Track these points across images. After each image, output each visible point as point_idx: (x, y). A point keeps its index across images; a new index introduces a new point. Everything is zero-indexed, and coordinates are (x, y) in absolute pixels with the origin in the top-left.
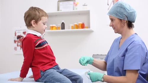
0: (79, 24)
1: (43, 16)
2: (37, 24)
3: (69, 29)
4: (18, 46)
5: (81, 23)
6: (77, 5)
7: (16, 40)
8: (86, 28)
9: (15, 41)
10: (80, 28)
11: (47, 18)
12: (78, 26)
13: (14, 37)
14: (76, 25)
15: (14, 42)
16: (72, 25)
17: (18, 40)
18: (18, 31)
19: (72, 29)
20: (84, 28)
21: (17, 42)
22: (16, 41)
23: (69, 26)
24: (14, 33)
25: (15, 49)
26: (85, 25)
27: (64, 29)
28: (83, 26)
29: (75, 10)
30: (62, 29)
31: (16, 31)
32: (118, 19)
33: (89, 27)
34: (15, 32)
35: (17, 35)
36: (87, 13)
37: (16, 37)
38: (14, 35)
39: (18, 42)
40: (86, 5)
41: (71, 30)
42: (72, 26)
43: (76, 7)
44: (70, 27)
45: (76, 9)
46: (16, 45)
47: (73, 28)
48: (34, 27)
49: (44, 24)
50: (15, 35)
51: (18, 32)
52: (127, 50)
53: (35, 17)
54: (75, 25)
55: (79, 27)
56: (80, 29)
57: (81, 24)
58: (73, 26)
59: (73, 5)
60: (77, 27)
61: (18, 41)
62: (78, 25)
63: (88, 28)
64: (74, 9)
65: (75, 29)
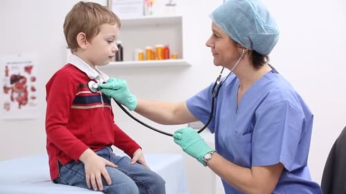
0: (157, 49)
1: (104, 22)
2: (91, 43)
3: (134, 59)
4: (12, 99)
5: (161, 46)
6: (151, 4)
7: (9, 85)
8: (173, 57)
9: (6, 89)
10: (160, 57)
11: (115, 26)
12: (154, 53)
13: (5, 80)
14: (151, 51)
15: (2, 90)
16: (141, 51)
17: (14, 85)
18: (14, 65)
19: (140, 60)
20: (168, 58)
21: (10, 91)
22: (9, 89)
23: (134, 54)
24: (4, 69)
25: (5, 108)
26: (172, 52)
27: (122, 60)
28: (166, 53)
29: (148, 16)
30: (117, 60)
31: (9, 63)
32: (231, 39)
33: (180, 56)
34: (7, 67)
35: (11, 73)
36: (176, 23)
37: (8, 79)
38: (4, 73)
39: (13, 91)
40: (174, 5)
41: (138, 62)
42: (140, 54)
43: (150, 9)
44: (137, 57)
45: (151, 13)
46: (7, 97)
47: (143, 57)
48: (84, 50)
49: (109, 42)
50: (7, 75)
51: (13, 68)
52: (254, 119)
53: (85, 26)
54: (147, 51)
55: (158, 57)
56: (159, 59)
57: (162, 48)
58: (142, 54)
59: (142, 5)
60: (152, 55)
61: (12, 88)
62: (154, 50)
63: (177, 58)
64: (144, 14)
65: (147, 59)
